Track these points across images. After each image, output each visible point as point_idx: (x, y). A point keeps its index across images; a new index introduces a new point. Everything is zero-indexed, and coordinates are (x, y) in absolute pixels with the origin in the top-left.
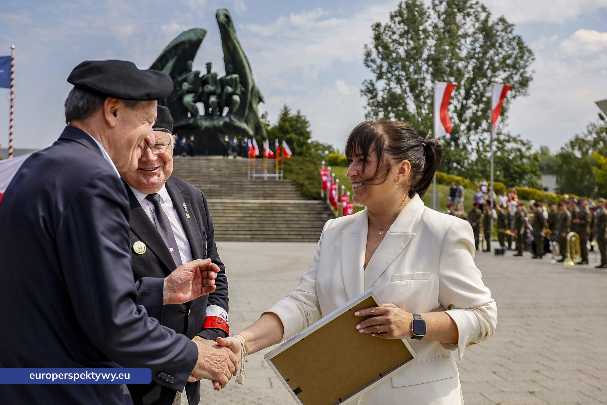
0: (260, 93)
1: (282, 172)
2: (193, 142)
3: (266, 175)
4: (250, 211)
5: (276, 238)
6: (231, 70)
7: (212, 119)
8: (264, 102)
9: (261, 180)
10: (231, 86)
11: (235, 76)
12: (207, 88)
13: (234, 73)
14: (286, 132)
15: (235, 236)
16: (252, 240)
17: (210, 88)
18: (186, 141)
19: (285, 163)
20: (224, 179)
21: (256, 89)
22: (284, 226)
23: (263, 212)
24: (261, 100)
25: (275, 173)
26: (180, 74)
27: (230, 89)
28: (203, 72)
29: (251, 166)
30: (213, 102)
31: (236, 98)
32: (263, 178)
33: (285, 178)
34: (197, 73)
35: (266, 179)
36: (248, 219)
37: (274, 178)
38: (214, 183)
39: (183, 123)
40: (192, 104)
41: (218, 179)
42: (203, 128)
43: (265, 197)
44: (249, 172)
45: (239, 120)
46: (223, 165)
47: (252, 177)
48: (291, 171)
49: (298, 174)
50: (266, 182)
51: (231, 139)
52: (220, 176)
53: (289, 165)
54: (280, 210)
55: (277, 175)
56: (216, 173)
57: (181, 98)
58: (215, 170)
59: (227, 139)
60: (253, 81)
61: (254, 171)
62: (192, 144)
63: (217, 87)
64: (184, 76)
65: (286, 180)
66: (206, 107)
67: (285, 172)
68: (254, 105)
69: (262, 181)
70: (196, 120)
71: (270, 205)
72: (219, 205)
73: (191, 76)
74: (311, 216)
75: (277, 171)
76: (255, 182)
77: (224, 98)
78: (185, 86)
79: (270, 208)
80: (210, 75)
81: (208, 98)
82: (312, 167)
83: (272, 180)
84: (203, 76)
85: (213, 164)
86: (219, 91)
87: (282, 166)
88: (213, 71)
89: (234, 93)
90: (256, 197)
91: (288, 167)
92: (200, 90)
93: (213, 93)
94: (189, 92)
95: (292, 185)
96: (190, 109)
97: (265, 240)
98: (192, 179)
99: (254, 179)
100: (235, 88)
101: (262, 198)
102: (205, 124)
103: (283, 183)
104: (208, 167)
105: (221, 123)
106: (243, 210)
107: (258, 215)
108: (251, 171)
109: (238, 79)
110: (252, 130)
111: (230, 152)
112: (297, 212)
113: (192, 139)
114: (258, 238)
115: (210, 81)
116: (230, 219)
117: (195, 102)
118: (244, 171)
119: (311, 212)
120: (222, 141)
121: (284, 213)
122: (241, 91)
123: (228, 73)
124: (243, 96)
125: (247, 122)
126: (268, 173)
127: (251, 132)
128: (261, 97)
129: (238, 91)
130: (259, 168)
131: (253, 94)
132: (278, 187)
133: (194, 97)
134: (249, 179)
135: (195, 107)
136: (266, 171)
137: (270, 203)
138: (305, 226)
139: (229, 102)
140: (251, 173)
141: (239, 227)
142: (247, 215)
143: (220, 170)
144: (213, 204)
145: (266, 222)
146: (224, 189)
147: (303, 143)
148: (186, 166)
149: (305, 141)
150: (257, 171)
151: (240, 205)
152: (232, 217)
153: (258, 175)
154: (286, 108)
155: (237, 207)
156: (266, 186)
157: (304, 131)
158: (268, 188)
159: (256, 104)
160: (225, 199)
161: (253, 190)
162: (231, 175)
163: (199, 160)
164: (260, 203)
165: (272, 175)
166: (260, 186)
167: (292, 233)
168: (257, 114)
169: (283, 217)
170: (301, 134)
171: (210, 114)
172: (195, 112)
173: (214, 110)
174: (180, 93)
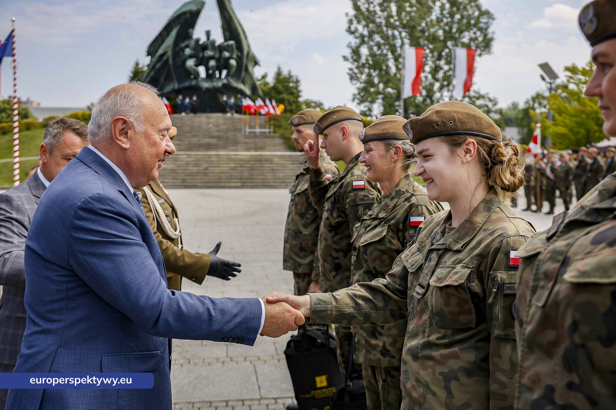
0: (255, 57)
1: (272, 127)
2: (195, 101)
3: (258, 130)
4: (242, 162)
5: (263, 186)
6: (228, 37)
7: (212, 81)
8: (259, 65)
9: (253, 135)
10: (228, 51)
11: (232, 42)
12: (207, 53)
13: (231, 39)
14: (279, 93)
15: (227, 184)
16: (242, 187)
17: (209, 53)
18: (190, 100)
19: (274, 120)
20: (221, 134)
21: (251, 54)
22: (271, 174)
23: (253, 162)
24: (256, 63)
25: (265, 128)
26: (183, 41)
27: (227, 54)
28: (203, 39)
29: (245, 121)
30: (212, 66)
31: (233, 62)
32: (255, 133)
33: (274, 132)
34: (198, 41)
35: (258, 134)
36: (240, 169)
37: (265, 133)
38: (212, 137)
39: (186, 84)
40: (194, 68)
41: (216, 134)
42: (204, 89)
43: (256, 149)
44: (243, 127)
45: (237, 81)
46: (221, 121)
47: (245, 133)
48: (280, 127)
49: (286, 129)
50: (258, 136)
51: (229, 98)
52: (218, 131)
53: (279, 121)
54: (267, 161)
55: (267, 130)
56: (214, 129)
57: (184, 62)
58: (214, 126)
59: (225, 98)
60: (249, 46)
61: (247, 127)
62: (195, 103)
63: (215, 52)
64: (186, 43)
65: (276, 135)
66: (207, 70)
67: (275, 126)
68: (250, 68)
69: (254, 135)
71: (259, 157)
72: (214, 156)
73: (192, 43)
74: (294, 166)
75: (268, 126)
76: (248, 136)
77: (222, 62)
79: (259, 160)
80: (209, 42)
81: (208, 62)
83: (263, 135)
84: (203, 43)
85: (212, 120)
86: (217, 55)
87: (272, 122)
88: (212, 38)
89: (231, 58)
90: (248, 149)
91: (277, 123)
92: (201, 55)
93: (212, 58)
94: (191, 57)
95: (281, 138)
96: (192, 72)
97: (253, 187)
98: (193, 134)
99: (247, 134)
101: (254, 150)
102: (206, 85)
103: (272, 137)
104: (208, 124)
105: (220, 84)
106: (235, 161)
107: (248, 165)
108: (245, 126)
109: (234, 46)
110: (250, 90)
111: (228, 109)
112: (283, 162)
113: (195, 98)
114: (248, 186)
115: (210, 47)
116: (224, 169)
117: (197, 65)
118: (239, 127)
119: (295, 162)
120: (221, 100)
121: (271, 164)
122: (238, 56)
123: (226, 40)
124: (239, 60)
125: (243, 83)
126: (260, 128)
127: (248, 92)
128: (256, 60)
129: (235, 56)
130: (253, 124)
131: (249, 57)
132: (268, 141)
133: (196, 61)
134: (243, 134)
135: (196, 71)
136: (257, 127)
137: (260, 155)
138: (288, 174)
139: (227, 66)
140: (245, 128)
141: (231, 176)
142: (239, 165)
143: (218, 126)
144: (210, 156)
145: (255, 171)
146: (221, 143)
147: (294, 102)
148: (188, 122)
149: (295, 100)
150: (251, 127)
151: (233, 157)
152: (226, 167)
153: (251, 130)
154: (279, 69)
155: (231, 158)
156: (258, 140)
157: (294, 91)
158: (259, 141)
159: (252, 67)
160: (221, 151)
161: (246, 143)
162: (227, 130)
163: (200, 117)
164: (250, 155)
165: (264, 130)
166: (252, 140)
167: (277, 181)
168: (253, 76)
169: (269, 167)
170: (292, 94)
171: (210, 77)
172: (197, 75)
173: (214, 73)
174: (183, 58)
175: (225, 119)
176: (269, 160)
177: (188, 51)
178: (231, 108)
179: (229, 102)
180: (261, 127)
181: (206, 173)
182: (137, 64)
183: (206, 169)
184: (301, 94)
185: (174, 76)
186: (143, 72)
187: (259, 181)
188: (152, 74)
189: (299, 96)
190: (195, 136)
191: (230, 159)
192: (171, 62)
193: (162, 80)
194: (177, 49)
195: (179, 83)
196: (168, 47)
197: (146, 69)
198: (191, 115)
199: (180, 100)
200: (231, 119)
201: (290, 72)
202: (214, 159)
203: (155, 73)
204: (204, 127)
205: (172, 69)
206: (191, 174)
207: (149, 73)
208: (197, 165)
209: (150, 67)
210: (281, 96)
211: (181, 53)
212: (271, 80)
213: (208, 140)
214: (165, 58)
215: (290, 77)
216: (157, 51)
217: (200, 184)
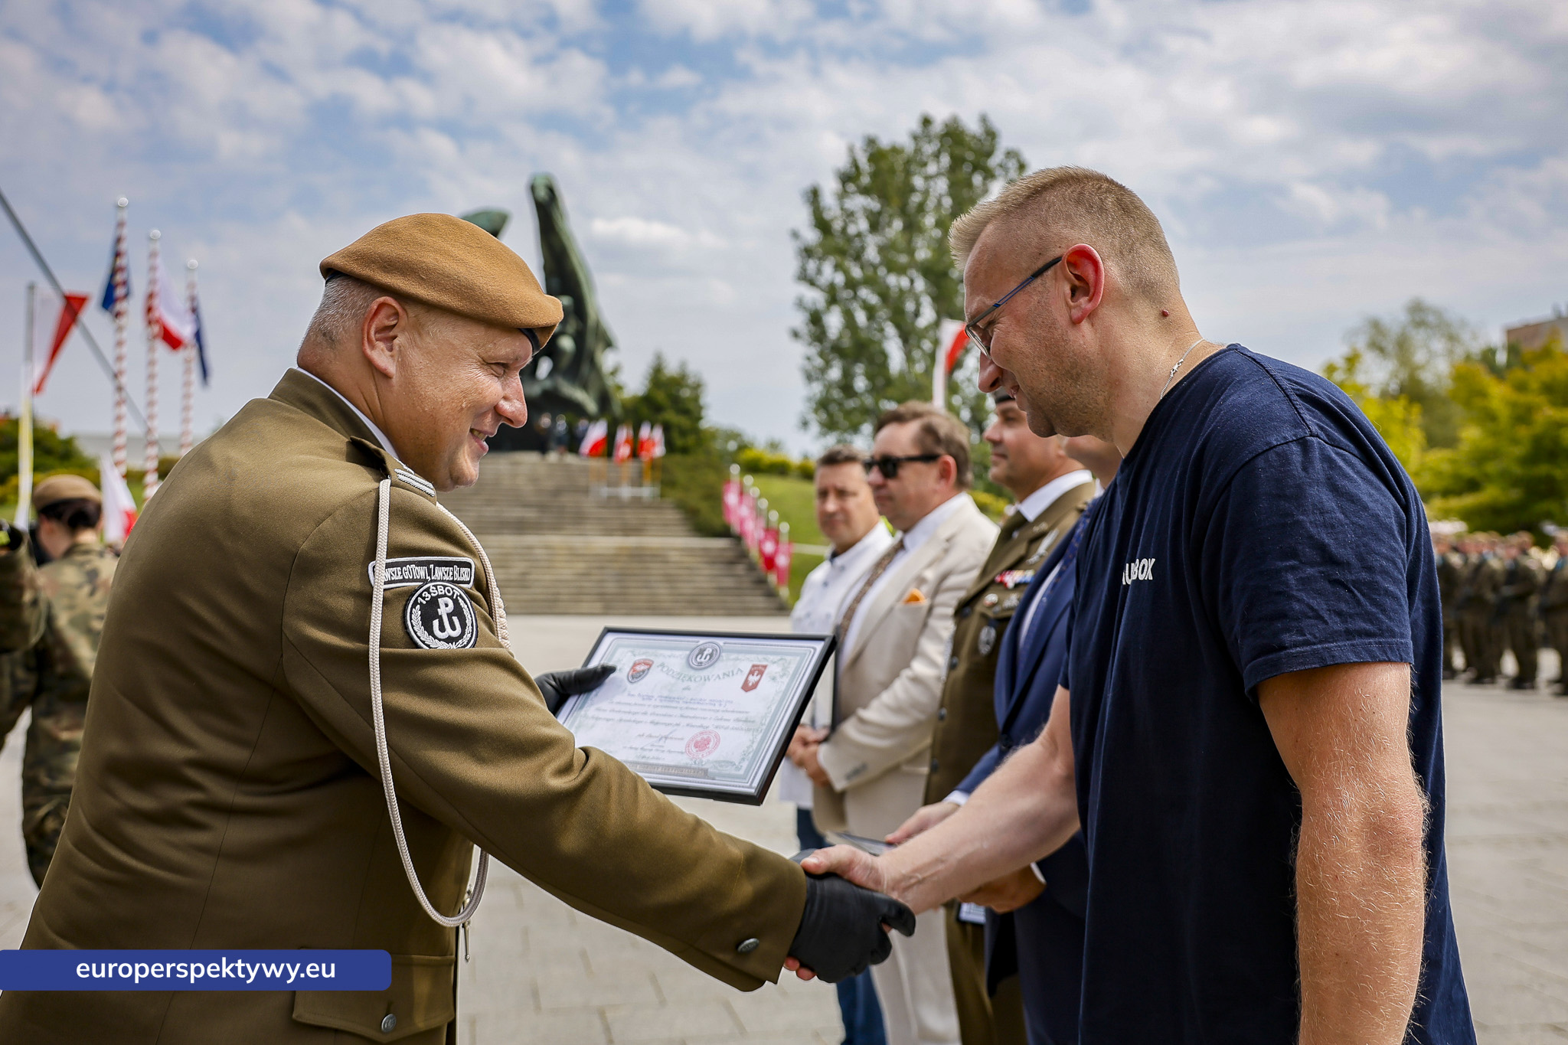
0: (609, 331)
1: (657, 484)
6: (557, 289)
9: (616, 501)
11: (566, 301)
13: (562, 294)
20: (546, 498)
23: (625, 559)
24: (608, 344)
25: (640, 485)
29: (594, 471)
31: (567, 343)
32: (620, 497)
33: (662, 496)
35: (626, 499)
37: (642, 497)
38: (526, 505)
41: (534, 498)
43: (626, 534)
44: (592, 484)
45: (572, 384)
46: (539, 471)
47: (598, 496)
48: (672, 483)
49: (687, 489)
50: (627, 504)
51: (555, 419)
52: (537, 491)
53: (666, 471)
55: (646, 491)
56: (529, 487)
58: (528, 480)
59: (546, 421)
61: (602, 485)
65: (668, 501)
67: (664, 483)
68: (597, 354)
71: (635, 549)
72: (539, 547)
75: (647, 481)
76: (605, 503)
82: (711, 477)
83: (637, 502)
85: (522, 468)
87: (658, 474)
89: (564, 334)
91: (667, 476)
95: (678, 509)
99: (603, 498)
101: (621, 534)
103: (659, 508)
108: (597, 482)
110: (595, 402)
111: (552, 445)
118: (583, 484)
122: (577, 329)
124: (579, 338)
126: (629, 487)
127: (592, 407)
128: (608, 338)
129: (572, 329)
131: (596, 333)
132: (651, 516)
134: (594, 497)
136: (624, 484)
137: (637, 545)
138: (703, 585)
139: (555, 351)
140: (598, 487)
142: (595, 565)
143: (536, 481)
144: (527, 547)
146: (547, 517)
150: (609, 484)
151: (579, 548)
153: (612, 491)
154: (659, 358)
156: (627, 513)
157: (691, 406)
158: (631, 517)
159: (601, 351)
160: (551, 534)
161: (602, 518)
164: (617, 545)
165: (639, 491)
166: (615, 513)
168: (601, 371)
170: (685, 412)
179: (554, 428)
180: (632, 484)
184: (706, 413)
189: (700, 418)
191: (573, 552)
201: (683, 365)
202: (539, 551)
204: (507, 482)
213: (516, 513)
215: (684, 376)
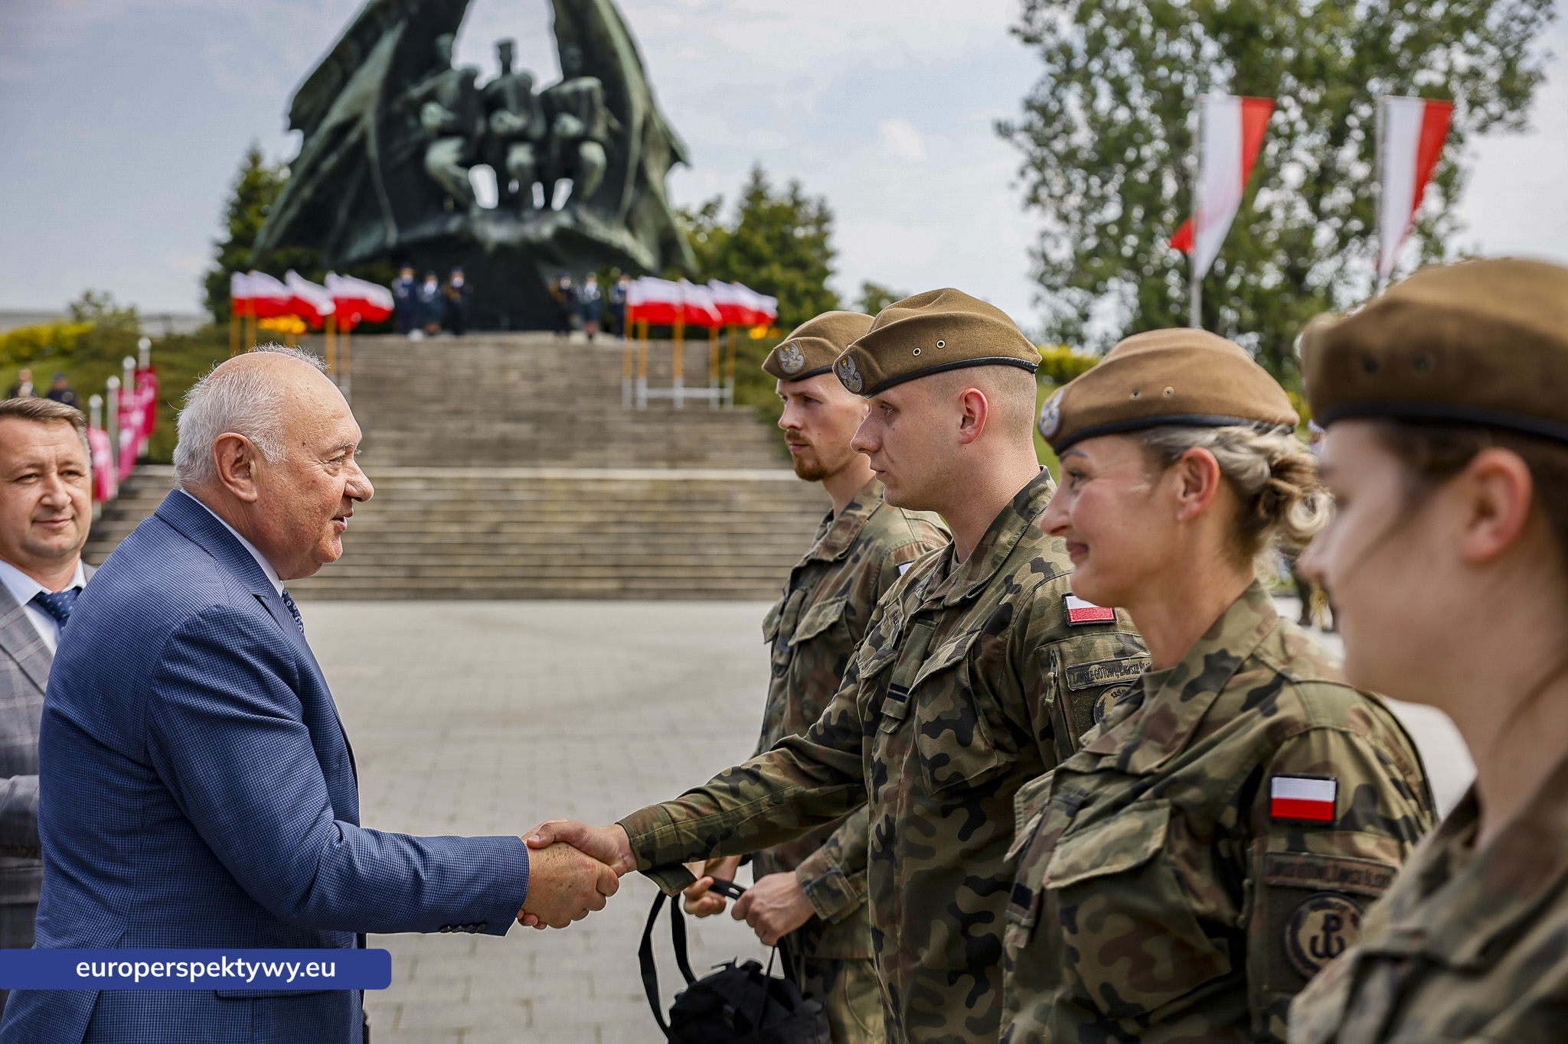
0: (673, 133)
1: (730, 383)
2: (461, 290)
4: (620, 507)
5: (698, 590)
6: (576, 65)
7: (519, 219)
8: (687, 164)
9: (661, 409)
10: (575, 113)
11: (589, 83)
12: (501, 121)
13: (585, 73)
14: (757, 261)
15: (569, 585)
16: (622, 594)
17: (509, 120)
19: (739, 355)
20: (550, 406)
21: (657, 125)
22: (726, 551)
23: (661, 508)
24: (676, 156)
25: (707, 386)
26: (417, 78)
27: (571, 125)
29: (635, 362)
30: (520, 167)
31: (593, 153)
32: (670, 402)
33: (738, 400)
34: (468, 77)
35: (679, 406)
36: (614, 529)
37: (706, 402)
38: (516, 418)
39: (428, 229)
40: (457, 171)
41: (532, 406)
42: (490, 247)
43: (673, 462)
44: (627, 384)
45: (607, 220)
46: (549, 360)
47: (634, 401)
50: (680, 413)
51: (581, 279)
52: (539, 395)
54: (713, 501)
55: (713, 393)
56: (526, 388)
57: (420, 152)
58: (525, 376)
59: (565, 281)
60: (650, 98)
61: (642, 383)
62: (456, 297)
63: (532, 117)
64: (427, 84)
65: (744, 409)
66: (503, 178)
67: (741, 380)
68: (654, 174)
69: (666, 411)
70: (468, 220)
71: (682, 488)
72: (523, 486)
73: (449, 85)
75: (714, 379)
76: (645, 413)
77: (555, 151)
78: (432, 114)
79: (684, 498)
80: (508, 82)
81: (505, 154)
83: (698, 410)
84: (489, 86)
85: (518, 358)
86: (538, 129)
87: (731, 364)
88: (519, 66)
89: (585, 137)
90: (645, 461)
91: (746, 367)
92: (480, 127)
93: (519, 137)
94: (444, 133)
95: (761, 422)
96: (450, 187)
98: (451, 405)
99: (642, 405)
100: (589, 119)
101: (664, 464)
102: (497, 233)
103: (731, 418)
104: (503, 369)
105: (547, 230)
106: (599, 501)
107: (644, 518)
108: (634, 378)
109: (599, 97)
110: (652, 251)
111: (576, 320)
112: (767, 507)
113: (458, 280)
114: (641, 591)
115: (511, 99)
116: (556, 530)
117: (466, 164)
118: (613, 381)
120: (552, 288)
121: (727, 512)
122: (609, 130)
123: (569, 74)
124: (616, 145)
125: (630, 226)
126: (686, 386)
127: (646, 257)
128: (676, 148)
129: (599, 131)
130: (662, 370)
131: (650, 137)
132: (716, 432)
133: (462, 150)
134: (626, 404)
135: (464, 183)
136: (679, 381)
137: (686, 481)
138: (787, 551)
139: (572, 166)
140: (634, 387)
141: (583, 555)
142: (611, 518)
143: (538, 377)
144: (507, 486)
145: (669, 540)
146: (547, 437)
147: (807, 293)
148: (434, 365)
149: (812, 286)
150: (654, 381)
151: (589, 487)
152: (562, 527)
153: (656, 393)
154: (757, 176)
155: (581, 493)
156: (679, 428)
157: (813, 254)
158: (684, 432)
159: (662, 170)
160: (548, 467)
161: (637, 439)
162: (572, 392)
163: (475, 345)
164: (653, 481)
165: (699, 393)
166: (660, 428)
167: (747, 573)
168: (663, 200)
169: (720, 524)
170: (801, 265)
171: (511, 204)
172: (465, 198)
173: (525, 191)
174: (417, 136)
175: (564, 353)
176: (718, 499)
177: (433, 115)
178: (588, 312)
179: (578, 291)
180: (691, 381)
181: (495, 545)
182: (255, 159)
183: (494, 530)
184: (833, 264)
185: (384, 201)
186: (273, 186)
187: (682, 573)
188: (307, 192)
189: (825, 273)
190: (456, 413)
191: (579, 495)
192: (373, 150)
193: (342, 214)
194: (397, 107)
195: (402, 226)
196: (364, 98)
197: (285, 174)
198: (445, 338)
199: (404, 286)
200: (586, 352)
201: (795, 187)
202: (521, 494)
203: (318, 190)
204: (490, 380)
205: (377, 176)
206: (439, 550)
207: (295, 192)
208: (461, 518)
209: (301, 168)
210: (764, 273)
211: (411, 122)
212: (728, 218)
213: (501, 428)
214: (353, 137)
215: (797, 203)
216: (324, 114)
217: (469, 585)
